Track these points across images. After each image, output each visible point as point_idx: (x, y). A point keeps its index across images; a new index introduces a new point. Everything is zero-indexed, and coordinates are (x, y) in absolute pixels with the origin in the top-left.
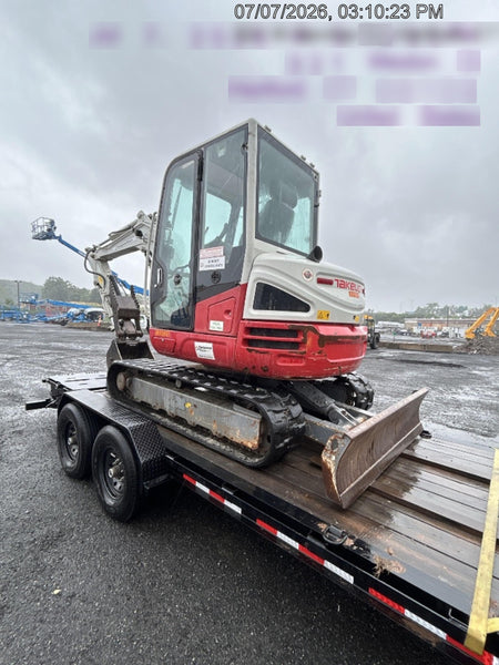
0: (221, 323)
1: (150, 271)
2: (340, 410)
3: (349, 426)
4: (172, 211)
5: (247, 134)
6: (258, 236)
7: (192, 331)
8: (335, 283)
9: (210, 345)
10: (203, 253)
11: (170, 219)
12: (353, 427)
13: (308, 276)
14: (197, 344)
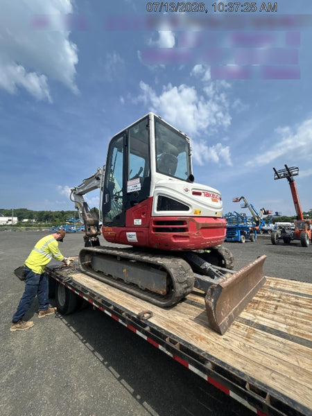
0: (140, 220)
1: (102, 193)
2: (215, 270)
3: (221, 280)
4: (113, 163)
5: (149, 120)
6: (157, 171)
7: (125, 226)
8: (203, 194)
9: (135, 233)
10: (129, 183)
11: (112, 168)
12: (224, 281)
13: (187, 190)
14: (128, 234)
